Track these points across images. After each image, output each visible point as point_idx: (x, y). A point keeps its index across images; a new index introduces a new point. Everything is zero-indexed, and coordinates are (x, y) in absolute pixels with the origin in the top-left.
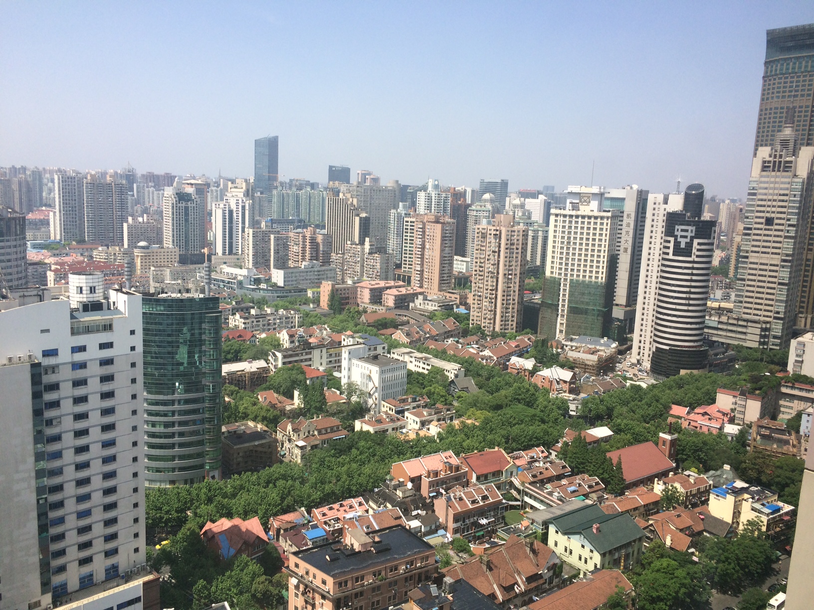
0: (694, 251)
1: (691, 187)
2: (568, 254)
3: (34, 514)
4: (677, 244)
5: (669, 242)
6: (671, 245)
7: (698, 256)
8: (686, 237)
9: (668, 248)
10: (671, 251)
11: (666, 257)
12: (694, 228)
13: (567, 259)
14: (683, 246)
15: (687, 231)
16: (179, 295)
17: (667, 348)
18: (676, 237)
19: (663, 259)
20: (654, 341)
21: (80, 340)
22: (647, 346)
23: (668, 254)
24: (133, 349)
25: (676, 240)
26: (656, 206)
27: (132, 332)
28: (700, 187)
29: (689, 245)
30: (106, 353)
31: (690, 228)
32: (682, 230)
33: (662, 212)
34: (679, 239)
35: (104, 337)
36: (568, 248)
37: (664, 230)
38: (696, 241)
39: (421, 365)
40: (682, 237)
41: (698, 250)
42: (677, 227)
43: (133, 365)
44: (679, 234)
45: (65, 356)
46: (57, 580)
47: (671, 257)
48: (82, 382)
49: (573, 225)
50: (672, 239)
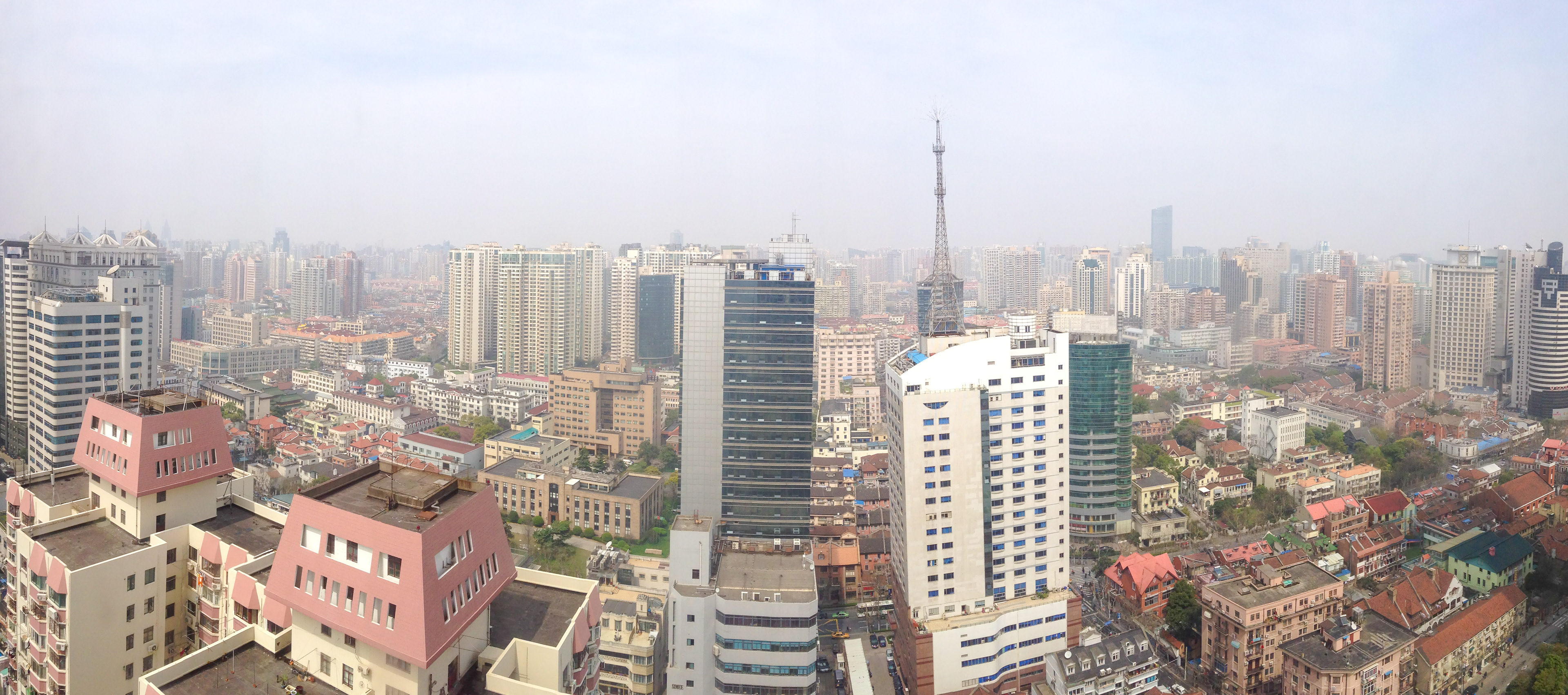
0: (1558, 301)
1: (1552, 245)
2: (1450, 309)
3: (981, 523)
4: (1544, 296)
5: (1537, 294)
6: (1540, 297)
7: (1562, 307)
8: (1551, 290)
9: (1537, 300)
10: (1539, 302)
11: (1536, 308)
12: (1557, 281)
13: (1450, 314)
14: (1549, 297)
15: (1551, 284)
16: (1094, 342)
17: (1541, 390)
18: (1543, 289)
19: (1534, 310)
20: (1530, 385)
21: (1018, 372)
22: (1524, 391)
23: (1537, 305)
24: (1060, 382)
25: (1543, 292)
26: (1525, 263)
27: (1060, 367)
28: (1560, 244)
29: (1554, 296)
30: (1039, 385)
31: (1554, 281)
32: (1548, 284)
33: (1529, 268)
34: (1546, 292)
35: (1037, 370)
36: (1450, 304)
37: (1532, 284)
38: (1559, 293)
39: (1318, 417)
40: (1548, 289)
41: (1562, 301)
42: (1543, 281)
43: (1061, 397)
44: (1545, 287)
45: (1006, 386)
46: (997, 584)
47: (1539, 308)
48: (1019, 410)
49: (1454, 281)
50: (1540, 292)
